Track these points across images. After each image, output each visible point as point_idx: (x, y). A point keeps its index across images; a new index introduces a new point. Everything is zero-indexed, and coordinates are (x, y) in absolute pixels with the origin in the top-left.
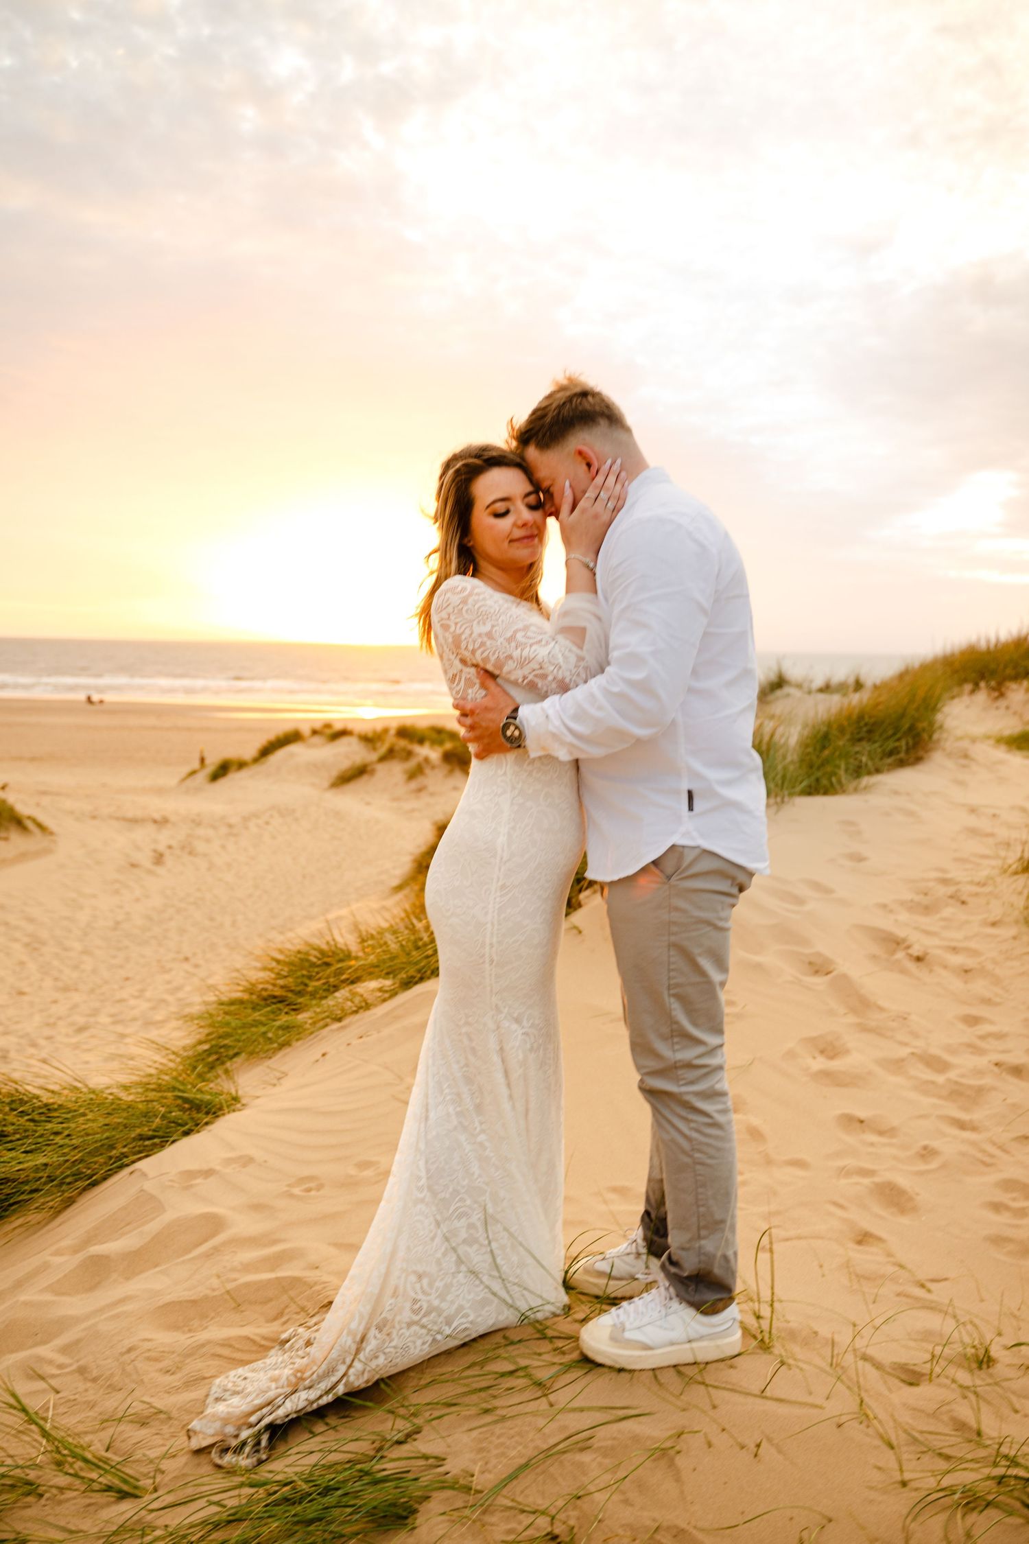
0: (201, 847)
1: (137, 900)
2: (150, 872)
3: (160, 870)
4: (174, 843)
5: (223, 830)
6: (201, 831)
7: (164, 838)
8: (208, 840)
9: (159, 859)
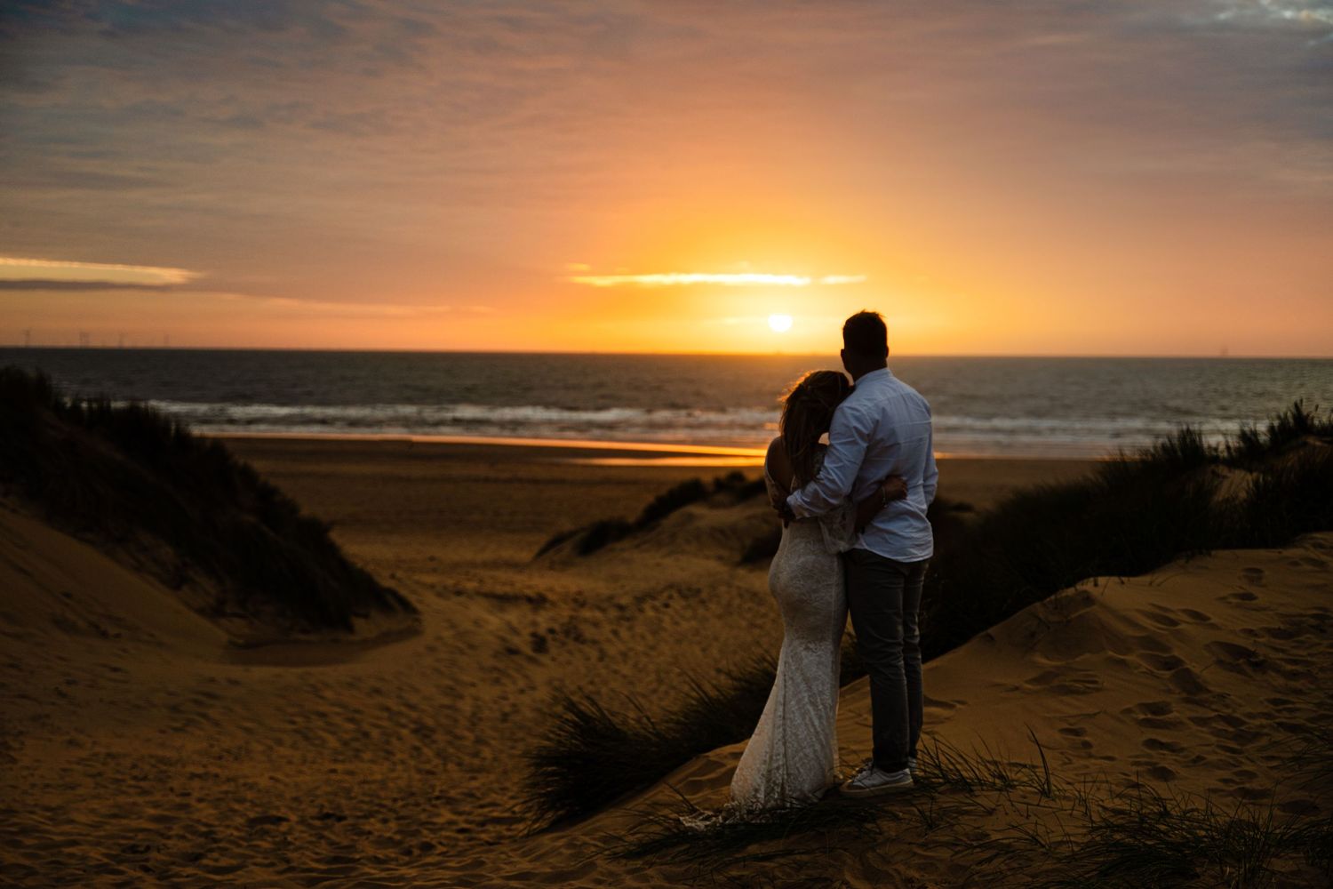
0: (589, 632)
1: (522, 691)
2: (531, 660)
3: (544, 659)
4: (556, 627)
5: (613, 613)
6: (586, 613)
7: (543, 620)
8: (596, 624)
9: (540, 644)
